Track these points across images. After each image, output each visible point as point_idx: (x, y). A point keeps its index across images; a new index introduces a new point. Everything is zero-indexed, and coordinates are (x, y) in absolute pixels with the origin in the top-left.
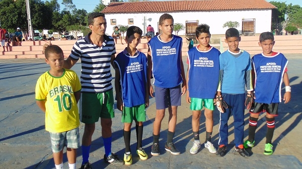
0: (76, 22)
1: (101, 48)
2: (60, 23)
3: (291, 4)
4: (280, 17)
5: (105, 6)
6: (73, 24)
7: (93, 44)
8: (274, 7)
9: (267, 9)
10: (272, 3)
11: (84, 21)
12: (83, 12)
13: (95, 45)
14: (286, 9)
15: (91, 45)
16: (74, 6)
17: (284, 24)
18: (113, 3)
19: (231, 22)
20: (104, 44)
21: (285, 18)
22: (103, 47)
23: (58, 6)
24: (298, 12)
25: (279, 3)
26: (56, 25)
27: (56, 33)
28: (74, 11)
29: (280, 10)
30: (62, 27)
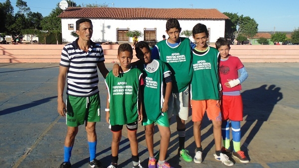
0: (31, 26)
1: (88, 53)
2: (13, 26)
3: (242, 16)
4: (233, 27)
5: (62, 10)
6: (28, 28)
7: (80, 49)
8: (227, 17)
9: (221, 19)
10: (226, 14)
11: (39, 24)
12: (38, 15)
13: (82, 51)
14: (238, 20)
15: (78, 51)
16: (29, 9)
17: (236, 35)
18: (71, 8)
19: (187, 31)
20: (90, 50)
21: (237, 29)
22: (89, 52)
23: (12, 8)
24: (248, 24)
25: (231, 14)
26: (10, 28)
27: (9, 37)
28: (29, 14)
29: (233, 21)
30: (16, 30)
